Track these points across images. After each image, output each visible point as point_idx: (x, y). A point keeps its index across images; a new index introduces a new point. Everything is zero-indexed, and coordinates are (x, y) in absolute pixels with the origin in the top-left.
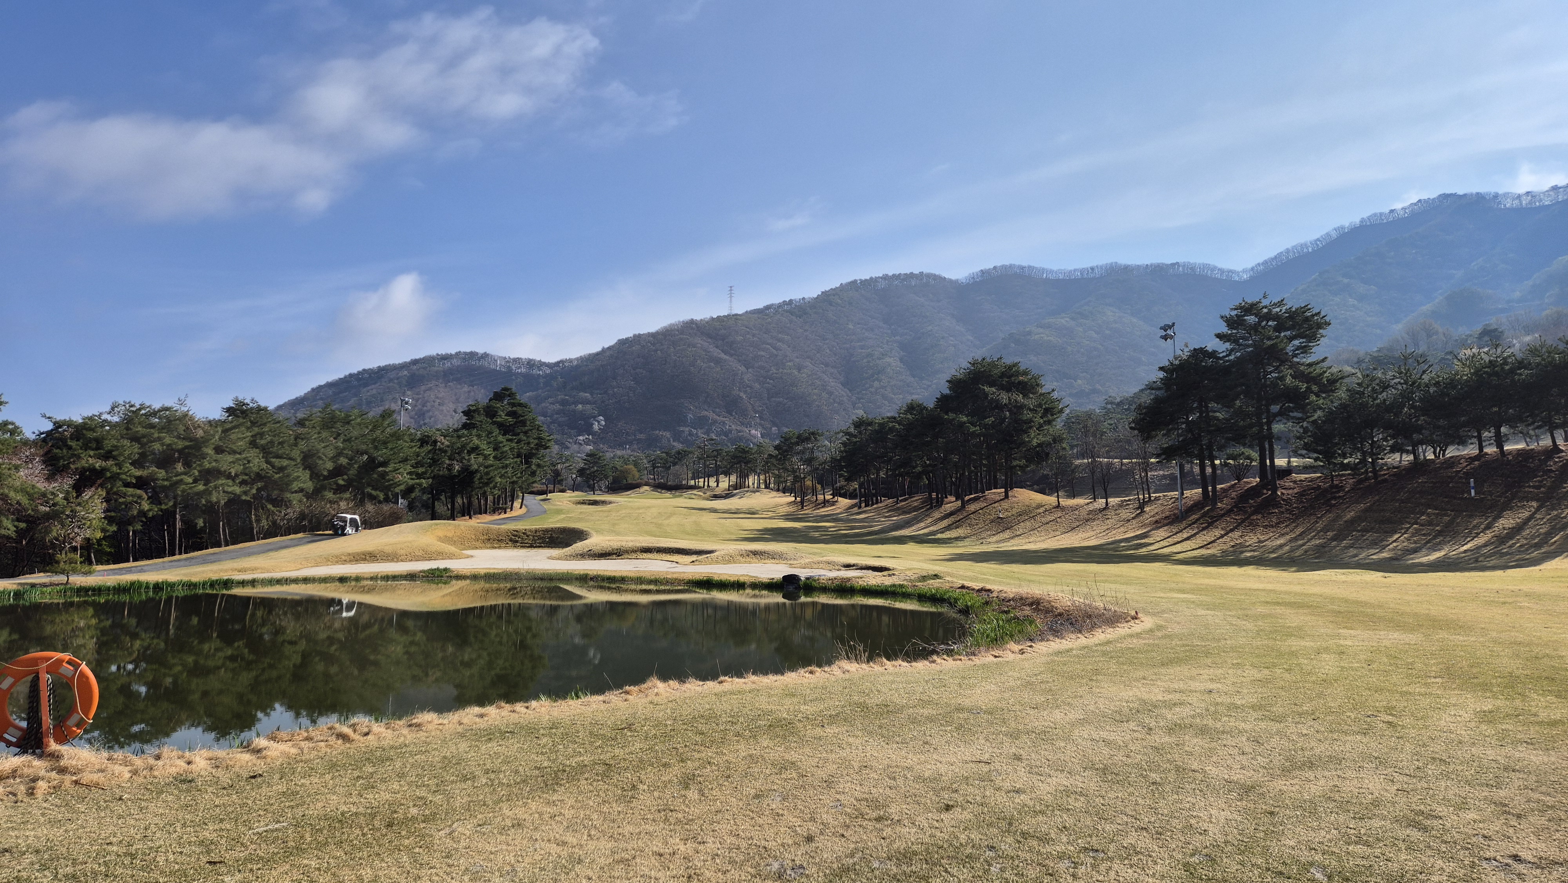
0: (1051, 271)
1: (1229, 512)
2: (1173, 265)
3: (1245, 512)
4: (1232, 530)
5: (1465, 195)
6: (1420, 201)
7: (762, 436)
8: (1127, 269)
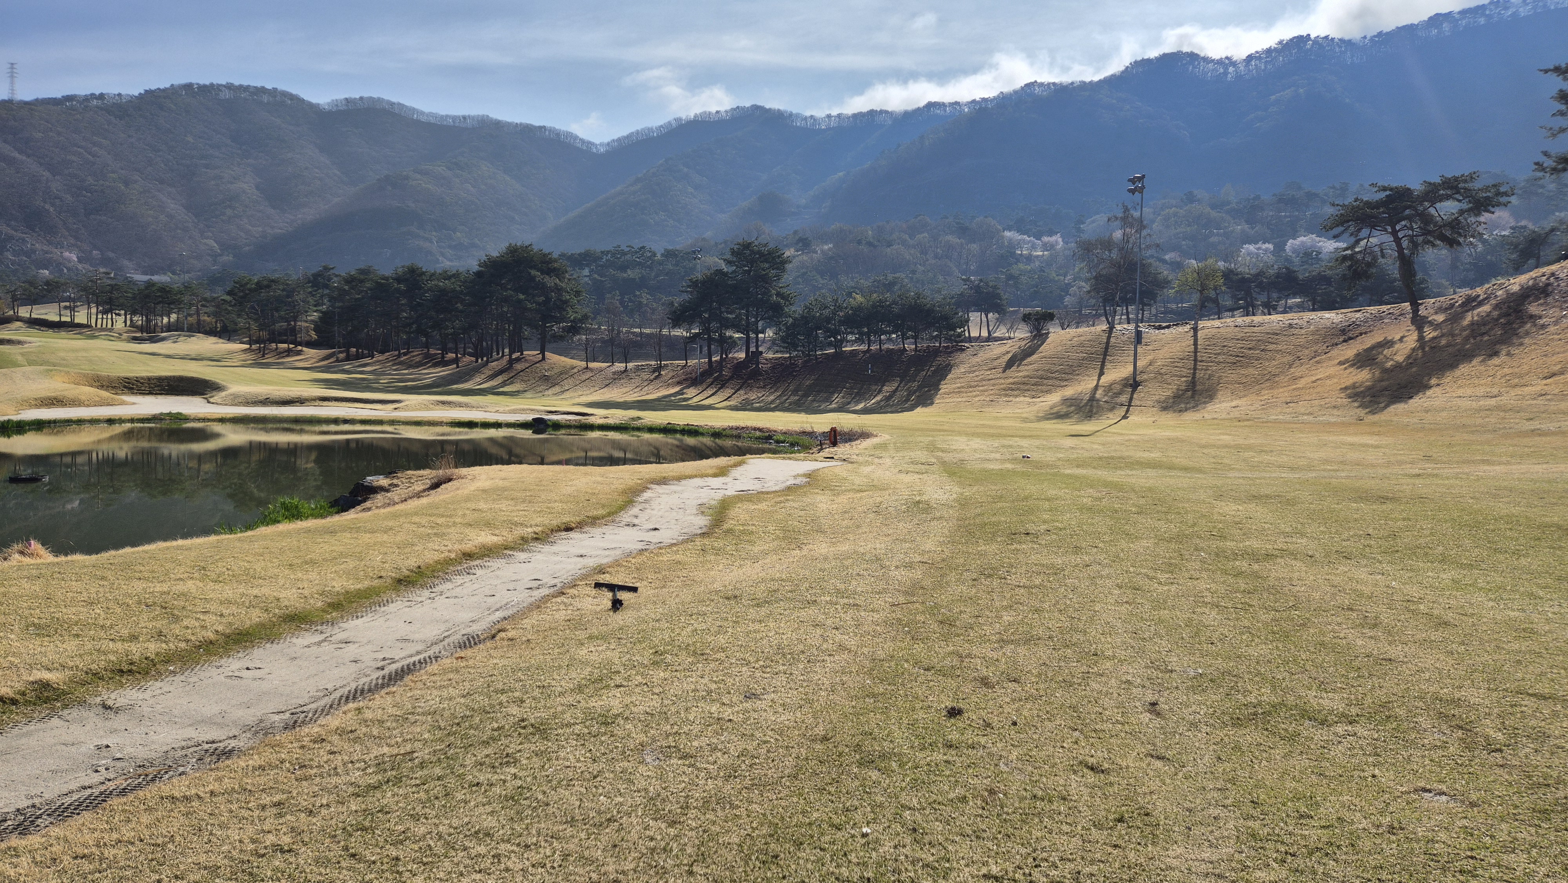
0: (422, 113)
1: (731, 378)
2: (541, 128)
3: (742, 378)
4: (738, 390)
5: (770, 109)
6: (738, 107)
7: (80, 260)
8: (498, 125)
